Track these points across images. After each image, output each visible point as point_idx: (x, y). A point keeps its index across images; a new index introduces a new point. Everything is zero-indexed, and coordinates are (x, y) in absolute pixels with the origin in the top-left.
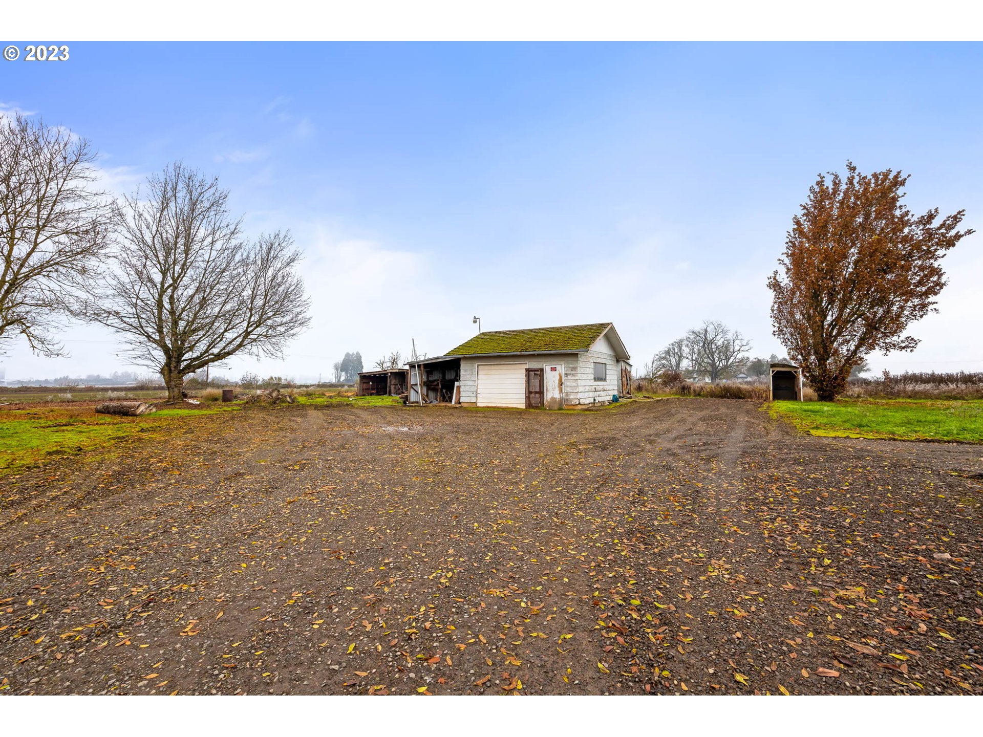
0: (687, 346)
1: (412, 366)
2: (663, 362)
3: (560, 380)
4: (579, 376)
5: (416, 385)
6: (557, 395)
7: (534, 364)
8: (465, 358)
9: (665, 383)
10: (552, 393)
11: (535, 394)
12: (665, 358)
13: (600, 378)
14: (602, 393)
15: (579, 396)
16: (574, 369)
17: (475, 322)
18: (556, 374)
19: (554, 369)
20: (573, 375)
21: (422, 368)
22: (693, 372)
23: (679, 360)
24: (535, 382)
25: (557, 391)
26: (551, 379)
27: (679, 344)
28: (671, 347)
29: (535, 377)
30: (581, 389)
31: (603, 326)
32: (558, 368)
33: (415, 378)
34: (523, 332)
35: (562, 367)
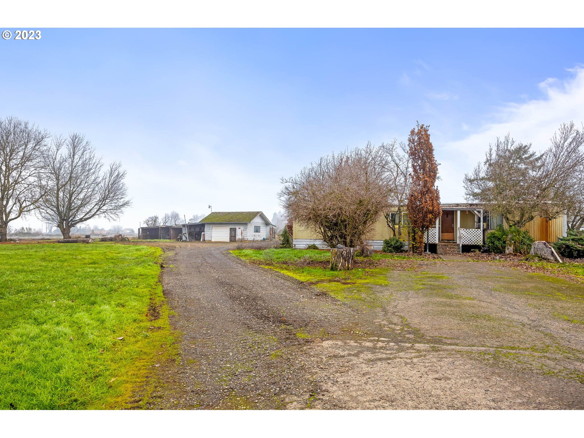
1: (184, 226)
3: (242, 232)
4: (248, 231)
5: (186, 233)
6: (240, 237)
7: (233, 227)
8: (208, 224)
10: (239, 236)
11: (233, 238)
13: (257, 231)
14: (258, 237)
15: (247, 237)
16: (246, 228)
17: (209, 208)
18: (240, 230)
19: (239, 228)
20: (246, 230)
21: (188, 226)
24: (233, 233)
25: (240, 235)
26: (238, 232)
29: (233, 232)
30: (248, 235)
31: (258, 213)
32: (241, 228)
33: (185, 231)
34: (229, 213)
35: (242, 228)
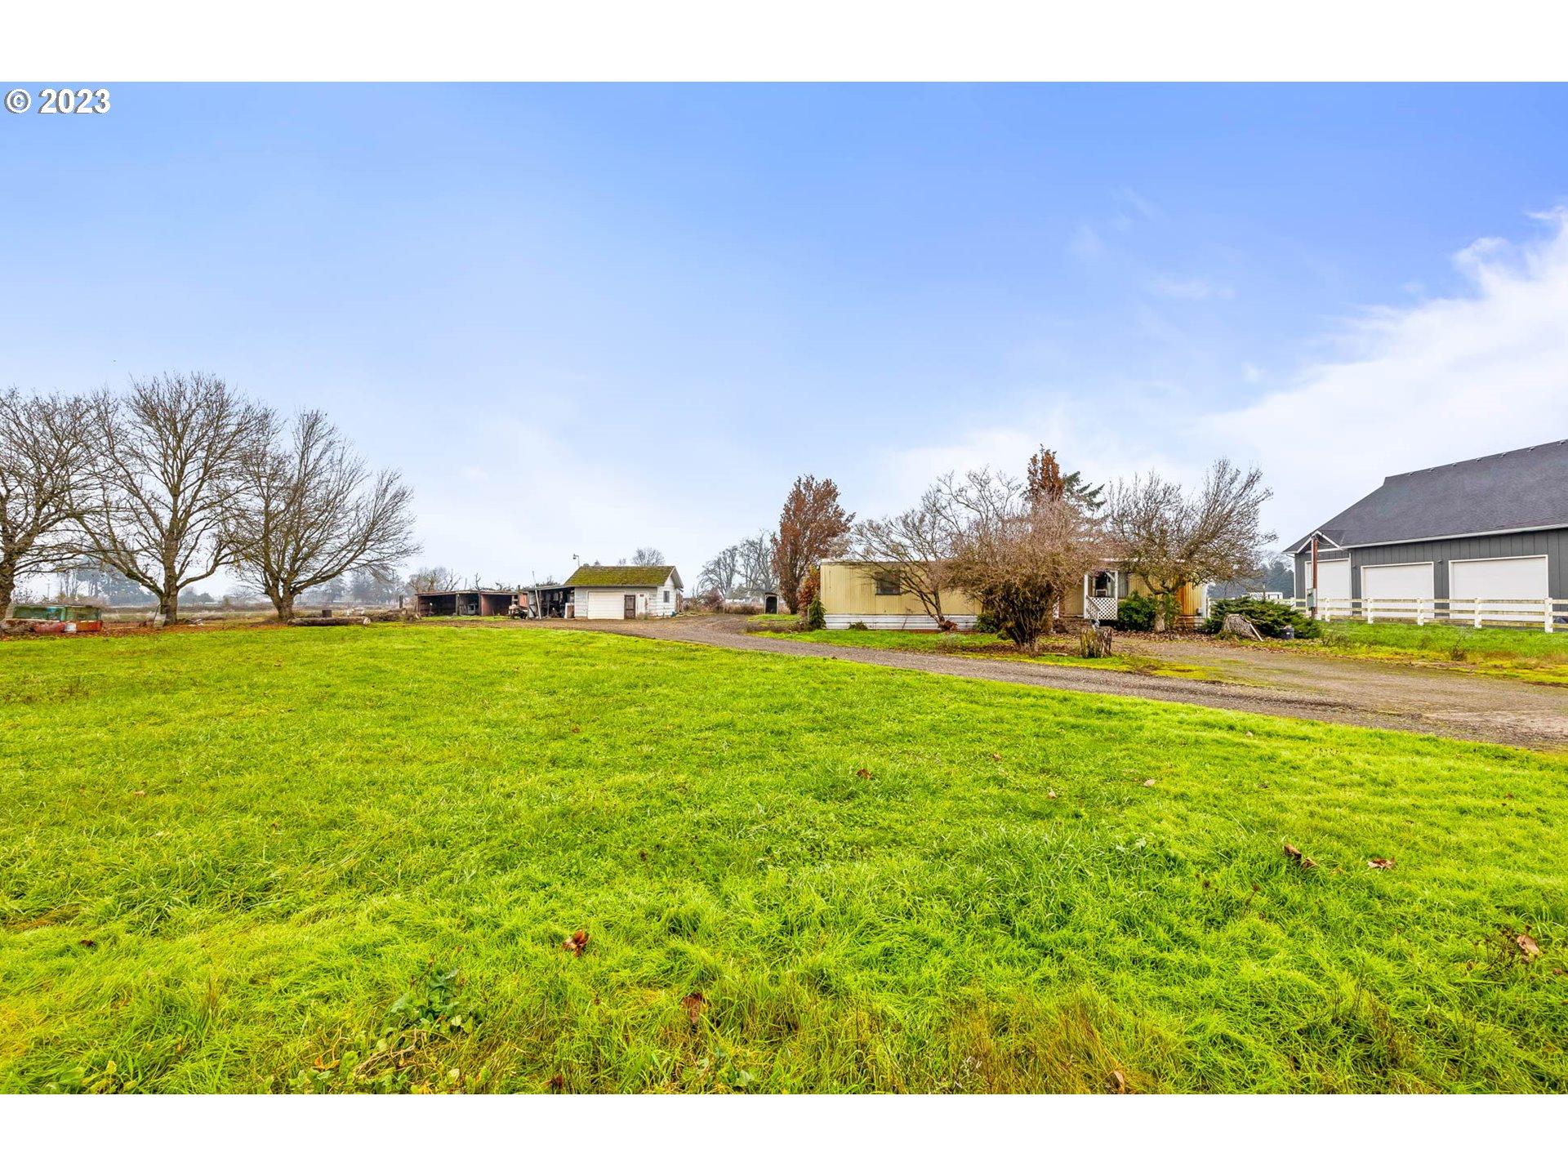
0: (742, 555)
1: (531, 591)
2: (711, 576)
3: (645, 602)
4: (656, 600)
6: (644, 612)
7: (630, 593)
8: (581, 587)
9: (706, 604)
10: (640, 609)
11: (630, 613)
12: (713, 571)
13: (666, 599)
14: (668, 609)
15: (656, 611)
16: (655, 596)
18: (643, 598)
19: (642, 596)
20: (652, 599)
21: (540, 593)
22: (747, 589)
23: (732, 575)
24: (630, 604)
25: (644, 608)
26: (640, 601)
27: (732, 552)
28: (722, 556)
29: (630, 602)
30: (657, 607)
32: (645, 595)
33: (535, 600)
35: (647, 595)
